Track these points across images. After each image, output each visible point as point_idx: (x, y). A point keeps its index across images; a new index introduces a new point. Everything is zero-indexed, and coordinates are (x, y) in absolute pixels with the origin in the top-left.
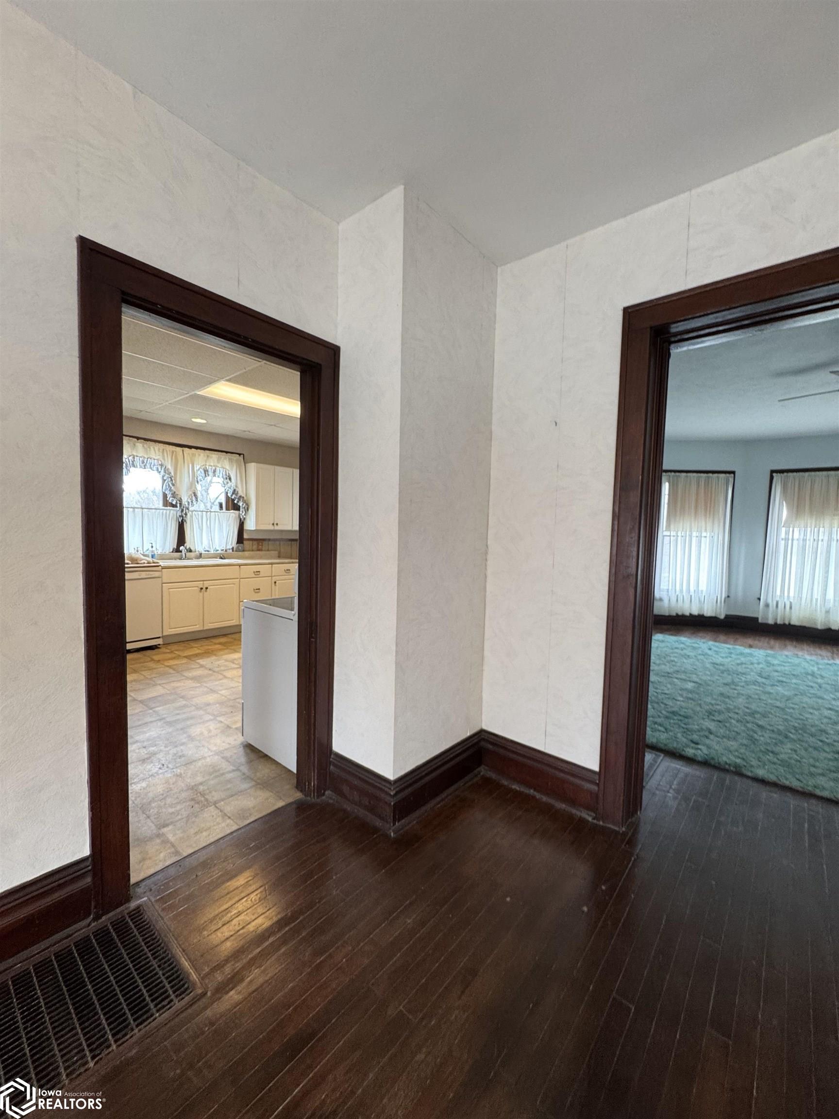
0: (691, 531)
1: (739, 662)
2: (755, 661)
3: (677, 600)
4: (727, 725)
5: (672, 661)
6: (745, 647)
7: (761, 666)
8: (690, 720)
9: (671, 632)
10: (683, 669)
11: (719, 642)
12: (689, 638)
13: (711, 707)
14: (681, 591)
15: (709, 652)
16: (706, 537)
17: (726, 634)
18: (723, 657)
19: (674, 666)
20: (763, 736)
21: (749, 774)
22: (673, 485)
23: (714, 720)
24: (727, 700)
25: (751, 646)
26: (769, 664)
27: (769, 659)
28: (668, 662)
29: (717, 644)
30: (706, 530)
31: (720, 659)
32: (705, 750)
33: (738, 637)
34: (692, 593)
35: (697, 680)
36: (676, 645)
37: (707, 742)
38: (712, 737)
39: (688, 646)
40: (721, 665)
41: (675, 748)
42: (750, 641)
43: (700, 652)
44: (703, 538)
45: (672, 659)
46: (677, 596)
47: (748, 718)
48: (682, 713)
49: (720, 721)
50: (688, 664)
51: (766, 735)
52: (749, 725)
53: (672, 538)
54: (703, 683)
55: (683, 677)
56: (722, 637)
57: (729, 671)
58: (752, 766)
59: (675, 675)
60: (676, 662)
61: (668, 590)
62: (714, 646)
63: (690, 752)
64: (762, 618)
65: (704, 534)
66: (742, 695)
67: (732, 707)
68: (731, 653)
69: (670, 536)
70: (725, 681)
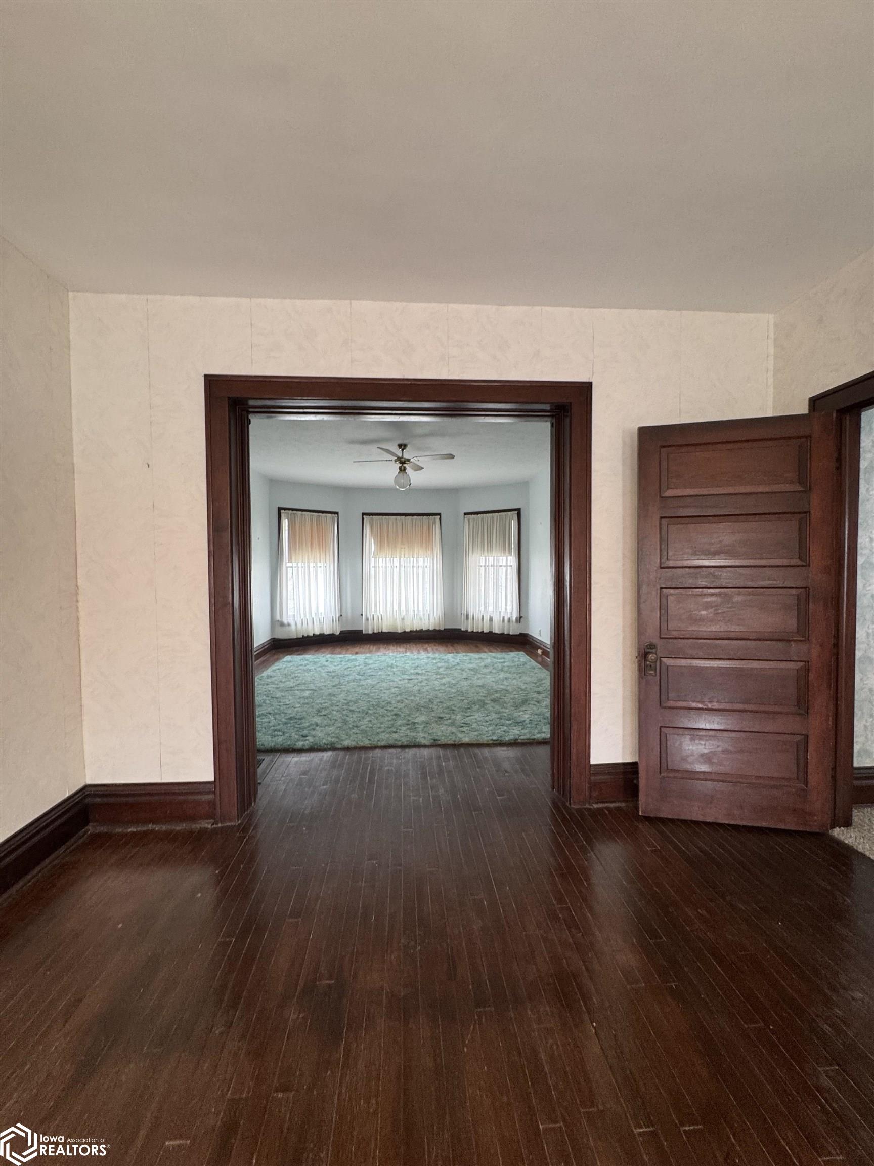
0: (308, 562)
1: (346, 667)
2: (357, 664)
3: (302, 624)
4: (330, 716)
5: (296, 677)
6: (352, 654)
7: (360, 667)
8: (303, 721)
9: (299, 653)
10: (304, 681)
11: (335, 654)
12: (313, 655)
13: (320, 706)
14: (305, 615)
15: (326, 664)
16: (320, 567)
17: (341, 647)
18: (335, 666)
19: (297, 680)
20: (352, 717)
21: (340, 746)
22: (292, 523)
23: (321, 715)
24: (333, 698)
25: (357, 653)
26: (366, 664)
27: (367, 660)
28: (293, 678)
29: (333, 656)
30: (320, 562)
31: (334, 667)
32: (310, 739)
33: (348, 647)
34: (314, 616)
35: (314, 688)
36: (302, 663)
37: (314, 733)
38: (317, 728)
39: (310, 662)
40: (333, 672)
41: (289, 746)
42: (357, 650)
43: (319, 665)
44: (318, 568)
45: (296, 675)
46: (302, 620)
47: (345, 707)
48: (297, 717)
49: (325, 715)
50: (308, 677)
51: (354, 716)
52: (344, 712)
53: (294, 568)
54: (317, 689)
55: (303, 687)
56: (338, 650)
57: (338, 675)
58: (342, 740)
59: (297, 688)
60: (299, 677)
61: (294, 615)
62: (330, 657)
63: (300, 744)
64: (365, 630)
65: (319, 565)
66: (344, 691)
67: (335, 702)
68: (341, 661)
69: (292, 567)
70: (334, 684)
